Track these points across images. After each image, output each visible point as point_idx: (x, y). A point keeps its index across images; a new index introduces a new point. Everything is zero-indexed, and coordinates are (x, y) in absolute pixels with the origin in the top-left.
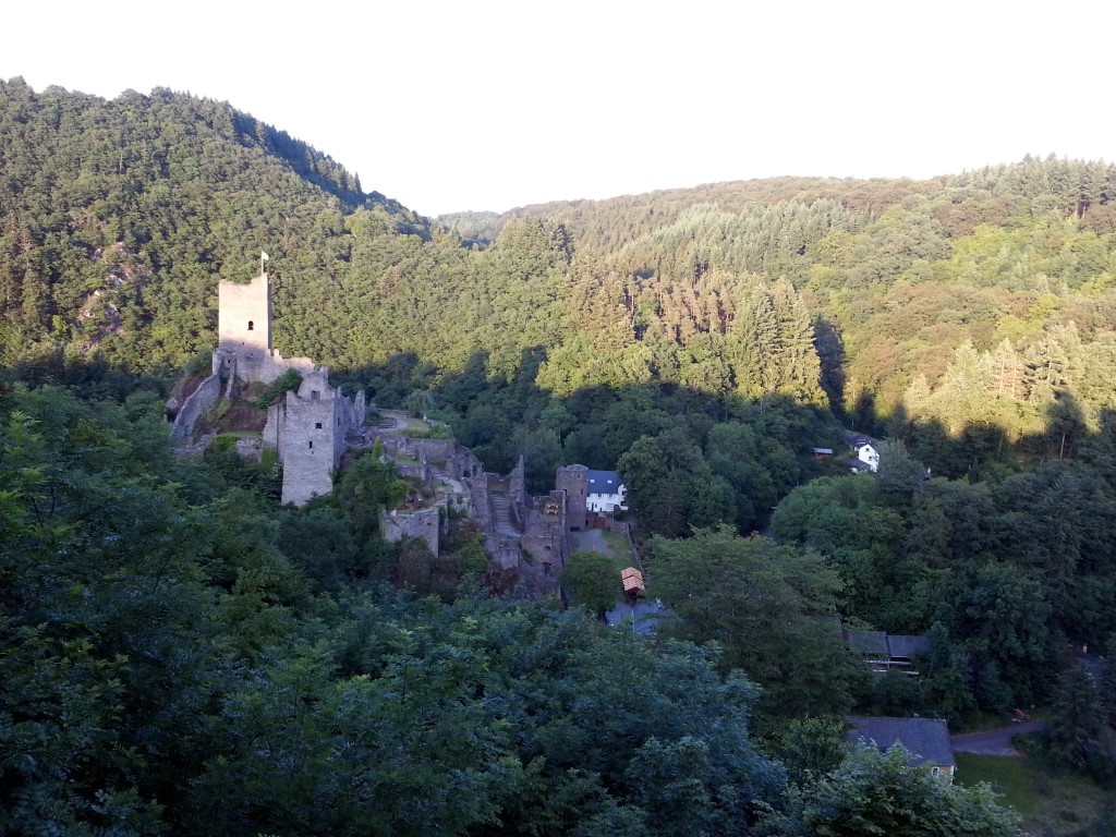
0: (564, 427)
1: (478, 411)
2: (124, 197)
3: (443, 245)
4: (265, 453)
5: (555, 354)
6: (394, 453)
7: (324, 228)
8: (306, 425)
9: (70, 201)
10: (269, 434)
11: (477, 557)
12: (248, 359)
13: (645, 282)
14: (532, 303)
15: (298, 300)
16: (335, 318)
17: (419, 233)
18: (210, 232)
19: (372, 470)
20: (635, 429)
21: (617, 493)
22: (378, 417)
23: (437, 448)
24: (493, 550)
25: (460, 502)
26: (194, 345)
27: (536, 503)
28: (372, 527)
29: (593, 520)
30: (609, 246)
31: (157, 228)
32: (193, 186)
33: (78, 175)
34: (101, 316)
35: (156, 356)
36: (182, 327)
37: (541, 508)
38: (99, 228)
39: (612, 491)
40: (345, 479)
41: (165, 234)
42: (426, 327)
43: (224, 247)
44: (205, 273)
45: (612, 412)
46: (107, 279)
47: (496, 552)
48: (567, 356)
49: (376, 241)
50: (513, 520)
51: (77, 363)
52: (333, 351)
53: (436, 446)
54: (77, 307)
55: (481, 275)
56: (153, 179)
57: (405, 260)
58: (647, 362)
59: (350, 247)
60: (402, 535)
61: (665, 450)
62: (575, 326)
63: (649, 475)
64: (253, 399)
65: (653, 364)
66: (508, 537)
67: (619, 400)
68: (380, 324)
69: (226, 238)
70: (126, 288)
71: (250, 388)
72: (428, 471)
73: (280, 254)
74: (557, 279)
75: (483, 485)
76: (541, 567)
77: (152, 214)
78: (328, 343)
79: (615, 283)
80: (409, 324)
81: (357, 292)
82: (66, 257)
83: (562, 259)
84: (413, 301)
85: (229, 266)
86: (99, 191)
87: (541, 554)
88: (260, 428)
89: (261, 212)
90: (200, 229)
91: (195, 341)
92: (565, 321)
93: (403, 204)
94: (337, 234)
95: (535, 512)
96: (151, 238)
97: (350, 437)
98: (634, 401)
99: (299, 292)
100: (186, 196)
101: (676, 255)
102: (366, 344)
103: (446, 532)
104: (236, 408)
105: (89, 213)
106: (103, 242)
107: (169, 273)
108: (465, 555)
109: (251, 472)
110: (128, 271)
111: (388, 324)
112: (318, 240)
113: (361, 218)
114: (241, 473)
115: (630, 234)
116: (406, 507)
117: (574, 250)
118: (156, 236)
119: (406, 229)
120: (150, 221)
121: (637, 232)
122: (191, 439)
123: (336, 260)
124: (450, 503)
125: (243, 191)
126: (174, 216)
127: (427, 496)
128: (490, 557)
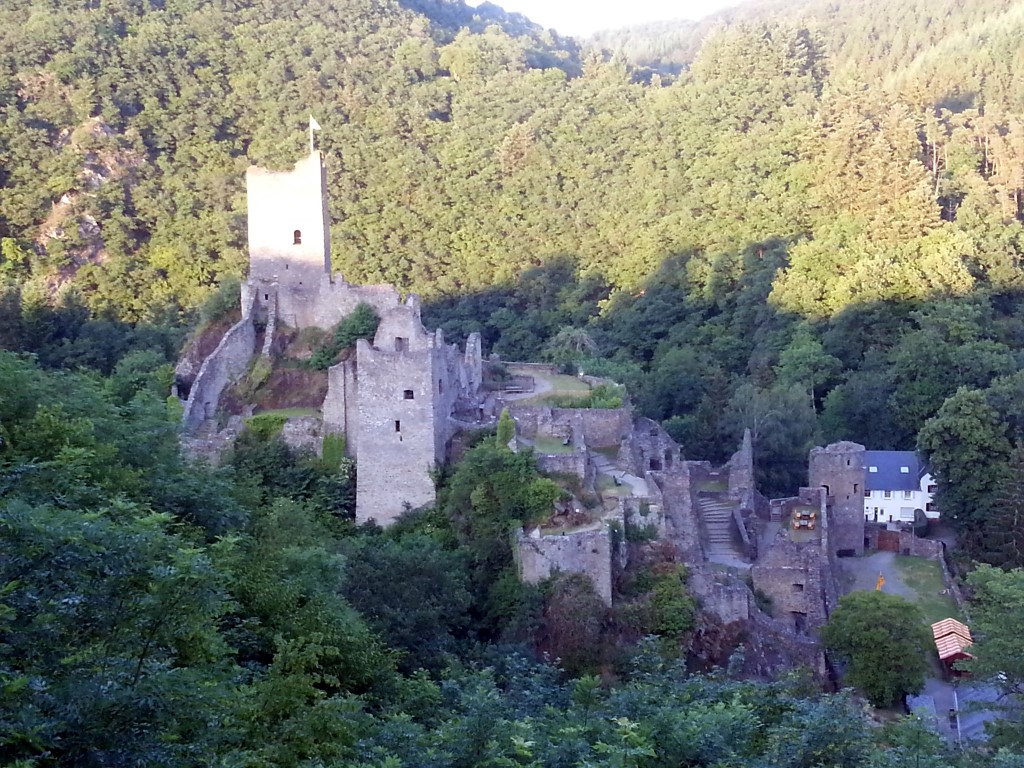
0: (821, 378)
1: (671, 357)
2: (99, 44)
3: (602, 82)
4: (327, 443)
5: (800, 252)
6: (532, 434)
7: (406, 69)
8: (389, 394)
9: (18, 59)
10: (332, 411)
11: (677, 604)
12: (296, 291)
13: (957, 119)
14: (755, 168)
15: (370, 189)
16: (429, 215)
17: (560, 65)
18: (231, 90)
19: (497, 464)
20: (949, 375)
21: (918, 488)
22: (503, 374)
23: (604, 423)
24: (703, 592)
25: (645, 512)
26: (213, 273)
27: (776, 511)
28: (502, 559)
29: (878, 537)
30: (890, 58)
31: (151, 90)
32: (201, 19)
33: (27, 14)
34: (73, 235)
35: (159, 292)
36: (194, 245)
37: (785, 517)
38: (63, 97)
39: (910, 485)
40: (455, 480)
41: (163, 99)
42: (578, 220)
43: (253, 113)
44: (225, 157)
45: (904, 351)
46: (79, 177)
47: (709, 595)
48: (819, 257)
49: (490, 84)
50: (737, 540)
51: (41, 311)
52: (428, 269)
53: (602, 421)
54: (37, 223)
55: (667, 128)
56: (141, 13)
57: (539, 111)
58: (964, 258)
59: (449, 98)
60: (552, 571)
61: (1003, 412)
62: (832, 205)
63: (976, 455)
64: (305, 355)
65: (976, 261)
66: (730, 570)
67: (916, 326)
68: (502, 221)
69: (254, 98)
70: (108, 188)
71: (300, 338)
72: (589, 462)
73: (340, 117)
74: (798, 124)
75: (683, 483)
76: (789, 620)
77: (142, 69)
78: (420, 257)
79: (902, 126)
80: (551, 218)
81: (464, 170)
82: (16, 145)
83: (805, 89)
84: (554, 179)
85: (263, 143)
86: (61, 38)
87: (787, 597)
88: (318, 402)
89: (308, 52)
90: (216, 87)
91: (215, 266)
92: (815, 196)
93: (532, 20)
94: (428, 79)
95: (774, 526)
96: (142, 107)
97: (460, 412)
98: (943, 328)
99: (371, 176)
100: (193, 37)
101: (1013, 66)
102: (480, 255)
103: (623, 563)
104: (280, 371)
105: (48, 73)
106: (70, 118)
107: (171, 160)
108: (658, 600)
109: (306, 474)
110: (110, 162)
111: (515, 219)
112: (399, 91)
113: (465, 48)
114: (292, 475)
115: (927, 35)
116: (556, 524)
117: (827, 73)
118: (150, 103)
119: (539, 61)
120: (139, 80)
121: (939, 30)
122: (214, 423)
123: (427, 120)
124: (628, 514)
125: (279, 21)
126: (175, 70)
127: (589, 504)
128: (699, 604)
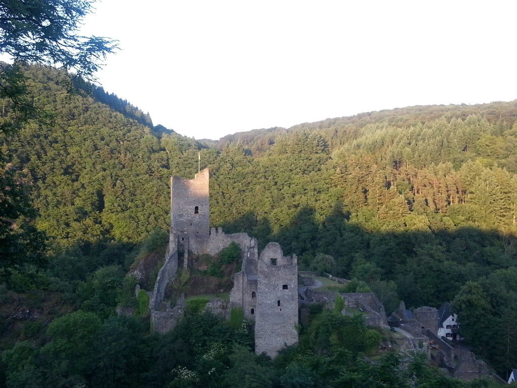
3: (234, 155)
7: (147, 147)
15: (138, 197)
18: (69, 154)
26: (68, 233)
31: (34, 153)
36: (58, 221)
41: (39, 157)
43: (80, 164)
44: (69, 182)
55: (269, 173)
59: (168, 160)
69: (81, 157)
73: (121, 166)
77: (29, 143)
84: (221, 194)
85: (86, 176)
89: (103, 139)
90: (62, 152)
91: (68, 230)
94: (157, 151)
96: (30, 160)
99: (138, 192)
107: (44, 183)
118: (33, 158)
120: (28, 148)
123: (160, 168)
126: (44, 144)
